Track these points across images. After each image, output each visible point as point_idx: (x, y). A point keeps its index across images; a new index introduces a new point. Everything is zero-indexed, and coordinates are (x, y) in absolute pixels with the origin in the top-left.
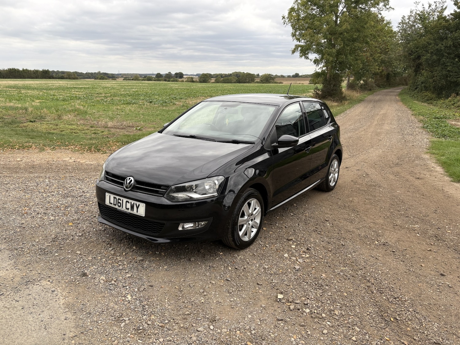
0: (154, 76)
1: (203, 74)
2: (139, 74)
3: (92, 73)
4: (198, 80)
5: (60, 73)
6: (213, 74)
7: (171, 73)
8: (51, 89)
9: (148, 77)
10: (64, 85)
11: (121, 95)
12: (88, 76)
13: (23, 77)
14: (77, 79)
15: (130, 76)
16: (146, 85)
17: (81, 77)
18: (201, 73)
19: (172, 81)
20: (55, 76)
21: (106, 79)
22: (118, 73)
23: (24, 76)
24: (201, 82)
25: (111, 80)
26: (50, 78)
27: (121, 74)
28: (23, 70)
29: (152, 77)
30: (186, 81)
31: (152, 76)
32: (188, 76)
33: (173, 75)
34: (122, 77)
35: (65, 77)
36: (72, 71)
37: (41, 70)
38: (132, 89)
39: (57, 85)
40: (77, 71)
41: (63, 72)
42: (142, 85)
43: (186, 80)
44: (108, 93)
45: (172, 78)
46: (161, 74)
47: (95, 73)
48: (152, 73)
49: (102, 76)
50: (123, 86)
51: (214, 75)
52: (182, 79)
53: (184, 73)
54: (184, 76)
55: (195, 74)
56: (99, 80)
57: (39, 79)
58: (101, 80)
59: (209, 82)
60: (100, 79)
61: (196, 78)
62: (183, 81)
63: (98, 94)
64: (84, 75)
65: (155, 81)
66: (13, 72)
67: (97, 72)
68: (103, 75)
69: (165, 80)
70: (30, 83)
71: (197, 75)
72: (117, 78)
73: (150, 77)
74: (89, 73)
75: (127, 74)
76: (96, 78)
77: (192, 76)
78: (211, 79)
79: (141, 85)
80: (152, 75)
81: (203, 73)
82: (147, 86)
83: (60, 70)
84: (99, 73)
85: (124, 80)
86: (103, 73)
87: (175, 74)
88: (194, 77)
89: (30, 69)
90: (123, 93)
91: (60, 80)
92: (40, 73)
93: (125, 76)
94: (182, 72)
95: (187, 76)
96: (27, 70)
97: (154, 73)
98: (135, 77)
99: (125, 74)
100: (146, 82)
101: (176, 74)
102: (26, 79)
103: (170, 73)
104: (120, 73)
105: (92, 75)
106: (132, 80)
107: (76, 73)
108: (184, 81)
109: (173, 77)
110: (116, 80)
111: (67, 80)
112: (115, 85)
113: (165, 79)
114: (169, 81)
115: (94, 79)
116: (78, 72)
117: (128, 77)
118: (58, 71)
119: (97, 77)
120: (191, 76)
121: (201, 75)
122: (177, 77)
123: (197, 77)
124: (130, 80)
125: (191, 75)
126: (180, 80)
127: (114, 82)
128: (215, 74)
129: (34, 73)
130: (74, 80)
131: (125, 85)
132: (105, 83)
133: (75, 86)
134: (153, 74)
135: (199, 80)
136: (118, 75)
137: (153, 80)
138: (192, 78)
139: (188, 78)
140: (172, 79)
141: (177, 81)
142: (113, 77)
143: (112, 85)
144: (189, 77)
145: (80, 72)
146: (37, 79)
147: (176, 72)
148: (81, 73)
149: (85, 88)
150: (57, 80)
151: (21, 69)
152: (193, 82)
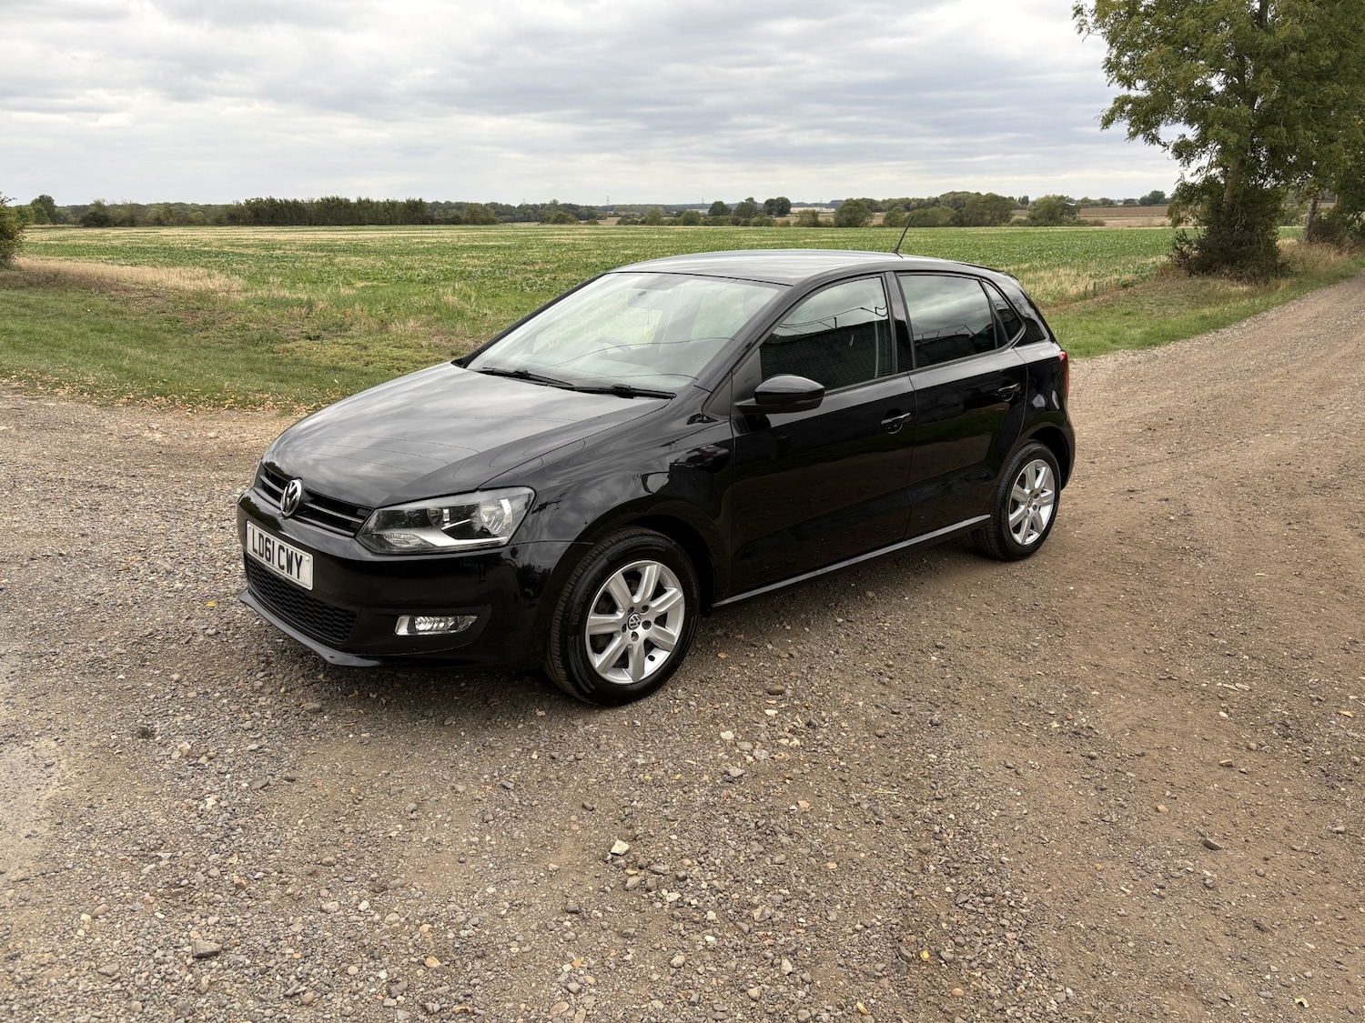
0: (706, 211)
1: (847, 200)
2: (665, 207)
3: (535, 205)
4: (832, 220)
5: (454, 208)
6: (881, 200)
7: (755, 200)
8: (411, 253)
9: (688, 214)
10: (449, 241)
11: (587, 266)
12: (525, 214)
13: (357, 220)
14: (493, 222)
15: (638, 211)
16: (671, 237)
17: (504, 217)
18: (844, 199)
19: (755, 225)
20: (437, 218)
21: (571, 222)
22: (605, 205)
23: (360, 219)
24: (840, 225)
25: (585, 224)
26: (424, 223)
27: (612, 208)
28: (360, 202)
29: (697, 213)
30: (796, 225)
31: (700, 211)
32: (806, 209)
33: (759, 207)
34: (616, 215)
35: (463, 218)
36: (483, 202)
37: (404, 201)
38: (625, 248)
39: (433, 241)
40: (495, 201)
41: (459, 206)
42: (658, 239)
43: (797, 220)
44: (554, 262)
45: (756, 214)
46: (725, 203)
47: (543, 205)
48: (700, 202)
49: (560, 212)
50: (606, 241)
51: (884, 202)
52: (785, 219)
53: (792, 201)
54: (792, 210)
55: (828, 201)
56: (552, 226)
57: (398, 224)
58: (556, 226)
59: (866, 225)
60: (555, 222)
61: (828, 214)
62: (787, 224)
63: (525, 264)
64: (514, 212)
65: (706, 224)
66: (332, 208)
67: (548, 203)
68: (565, 212)
69: (736, 223)
70: (369, 236)
71: (833, 204)
72: (601, 218)
73: (692, 214)
74: (528, 207)
75: (631, 206)
76: (544, 220)
77: (817, 209)
78: (872, 217)
79: (657, 237)
80: (700, 208)
81: (849, 197)
82: (671, 240)
83: (453, 201)
84: (554, 204)
85: (619, 223)
86: (565, 205)
87: (767, 202)
88: (824, 210)
89: (375, 200)
90: (594, 260)
91: (448, 227)
92: (400, 209)
93: (623, 213)
94: (786, 197)
95: (802, 209)
96: (368, 201)
97: (706, 202)
98: (651, 214)
99: (624, 208)
100: (680, 228)
101: (770, 203)
102: (365, 227)
103: (751, 199)
104: (611, 204)
105: (535, 212)
106: (643, 223)
107: (494, 206)
108: (792, 222)
109: (761, 211)
110: (597, 223)
111: (464, 227)
112: (583, 239)
113: (736, 220)
114: (746, 224)
115: (536, 223)
116: (499, 203)
117: (633, 215)
118: (448, 203)
119: (546, 217)
120: (811, 209)
121: (842, 204)
122: (770, 213)
123: (833, 210)
124: (636, 223)
125: (816, 205)
126: (779, 220)
127: (586, 231)
128: (887, 199)
129: (387, 210)
130: (482, 227)
131: (612, 239)
132: (558, 235)
133: (476, 243)
134: (703, 206)
135: (836, 219)
136: (605, 209)
137: (700, 223)
138: (815, 214)
139: (802, 214)
140: (755, 219)
141: (769, 224)
142: (589, 215)
143: (575, 240)
144: (806, 212)
145: (504, 204)
146: (391, 227)
147: (769, 198)
148: (508, 207)
149: (499, 247)
150: (442, 227)
151: (353, 200)
152: (817, 224)
